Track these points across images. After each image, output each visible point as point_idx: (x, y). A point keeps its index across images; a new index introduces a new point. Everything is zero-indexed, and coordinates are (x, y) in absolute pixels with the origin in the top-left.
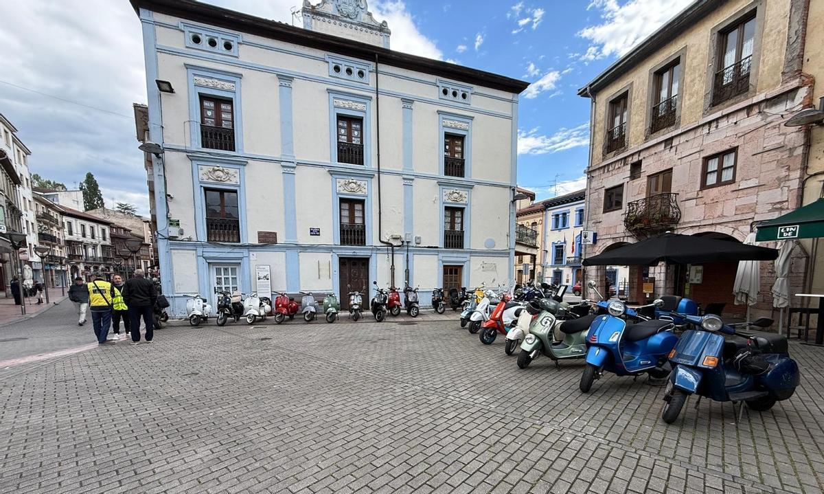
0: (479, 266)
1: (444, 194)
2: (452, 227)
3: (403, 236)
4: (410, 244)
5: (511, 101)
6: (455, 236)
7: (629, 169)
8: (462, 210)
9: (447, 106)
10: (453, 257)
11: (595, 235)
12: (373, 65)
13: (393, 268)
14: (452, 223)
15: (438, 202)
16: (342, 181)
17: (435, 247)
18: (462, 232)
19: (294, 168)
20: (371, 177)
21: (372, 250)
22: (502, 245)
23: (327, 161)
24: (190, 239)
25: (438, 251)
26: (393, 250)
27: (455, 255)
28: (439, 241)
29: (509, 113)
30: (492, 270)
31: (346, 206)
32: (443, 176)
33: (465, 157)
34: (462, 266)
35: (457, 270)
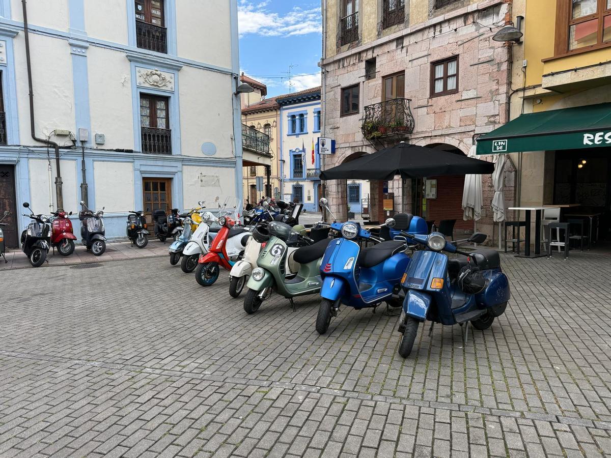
0: (196, 179)
1: (138, 74)
2: (153, 122)
3: (74, 132)
4: (87, 145)
6: (158, 136)
7: (364, 66)
8: (166, 99)
10: (157, 166)
11: (333, 143)
13: (59, 182)
14: (153, 117)
15: (129, 85)
17: (127, 151)
18: (168, 130)
20: (13, 35)
21: (20, 152)
22: (225, 150)
25: (133, 157)
26: (57, 154)
27: (160, 163)
28: (134, 142)
30: (214, 185)
32: (134, 47)
33: (167, 25)
34: (171, 179)
35: (164, 183)
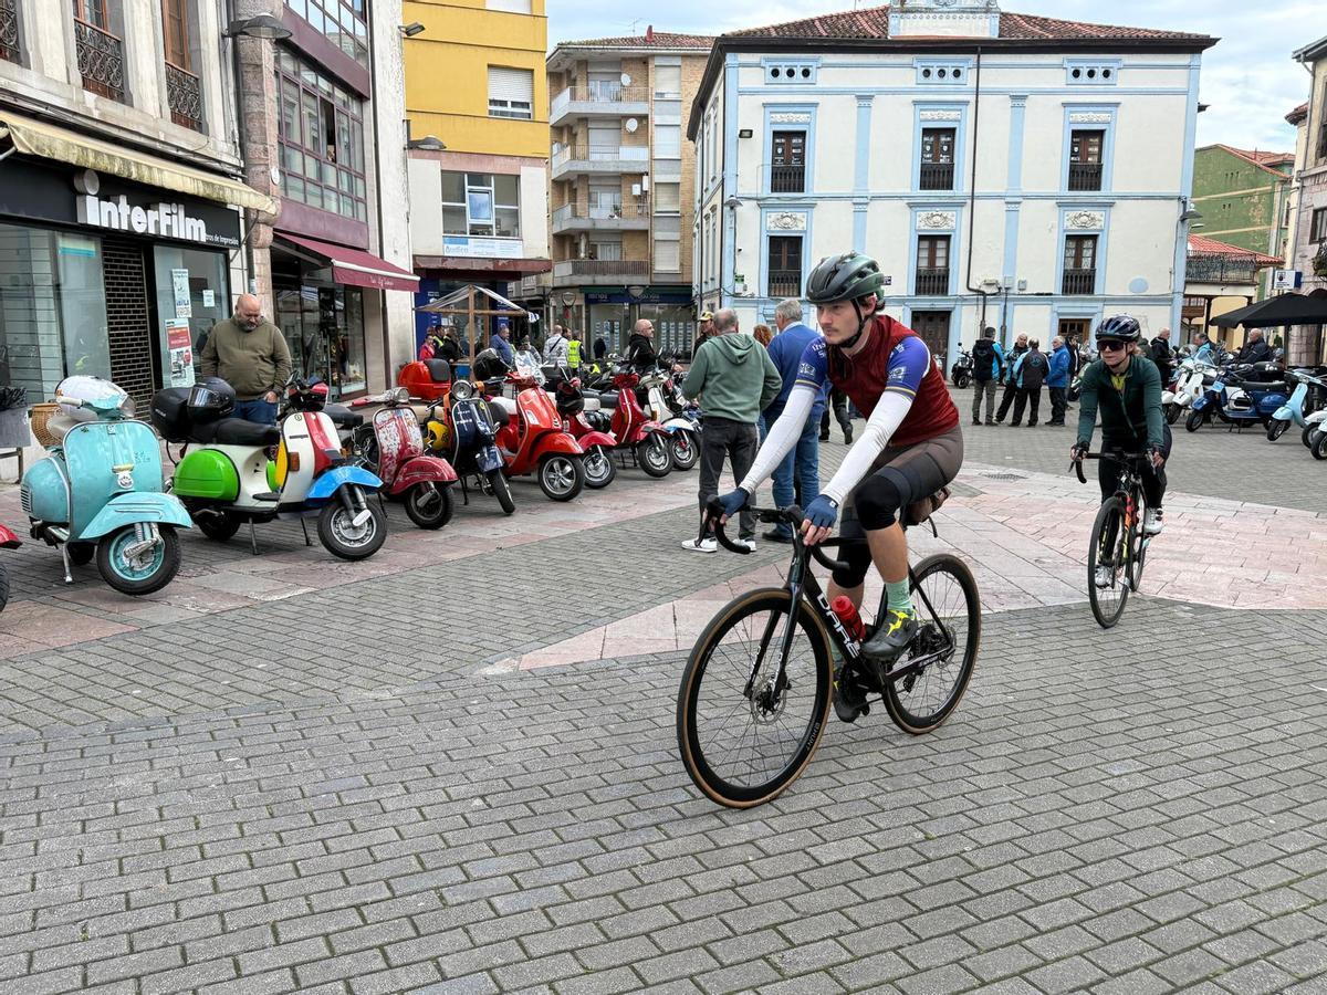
1: (1066, 218)
2: (1077, 263)
3: (1000, 280)
4: (1011, 291)
5: (1188, 67)
6: (1081, 277)
8: (1094, 238)
9: (1077, 93)
10: (1076, 307)
12: (973, 57)
14: (1078, 258)
15: (1056, 230)
16: (924, 214)
17: (1047, 294)
18: (1093, 270)
19: (866, 204)
20: (962, 205)
21: (956, 300)
22: (1160, 287)
23: (907, 191)
24: (752, 296)
25: (1052, 300)
26: (985, 300)
27: (1078, 304)
28: (1053, 284)
29: (1183, 87)
31: (925, 244)
32: (1066, 192)
33: (1104, 161)
34: (1090, 320)
35: (1082, 325)
